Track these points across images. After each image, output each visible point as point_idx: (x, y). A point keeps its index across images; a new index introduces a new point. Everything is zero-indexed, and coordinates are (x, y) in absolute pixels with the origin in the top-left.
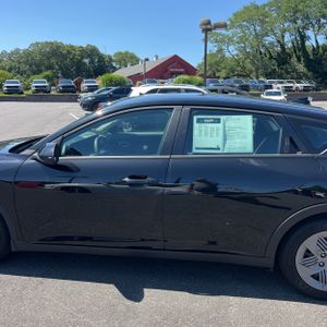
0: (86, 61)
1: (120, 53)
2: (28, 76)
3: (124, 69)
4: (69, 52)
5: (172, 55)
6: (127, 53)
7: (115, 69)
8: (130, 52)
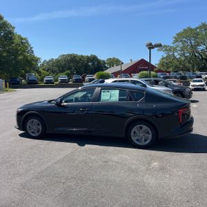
0: (90, 64)
1: (110, 59)
2: (57, 74)
3: (112, 68)
4: (80, 60)
5: (141, 59)
6: (114, 58)
7: (107, 68)
8: (116, 58)
